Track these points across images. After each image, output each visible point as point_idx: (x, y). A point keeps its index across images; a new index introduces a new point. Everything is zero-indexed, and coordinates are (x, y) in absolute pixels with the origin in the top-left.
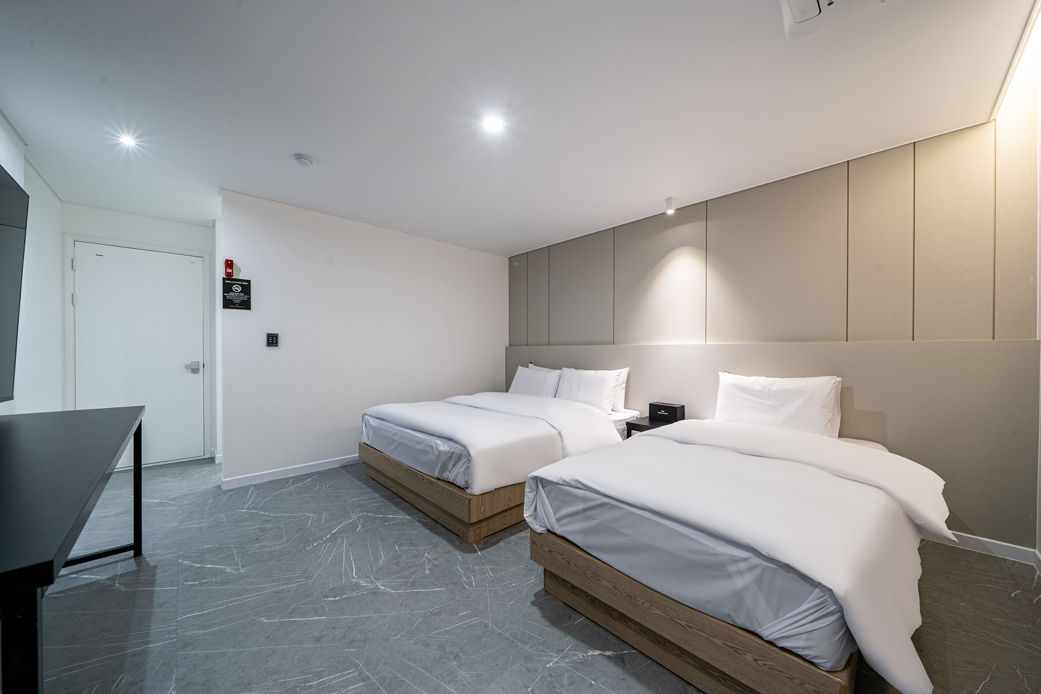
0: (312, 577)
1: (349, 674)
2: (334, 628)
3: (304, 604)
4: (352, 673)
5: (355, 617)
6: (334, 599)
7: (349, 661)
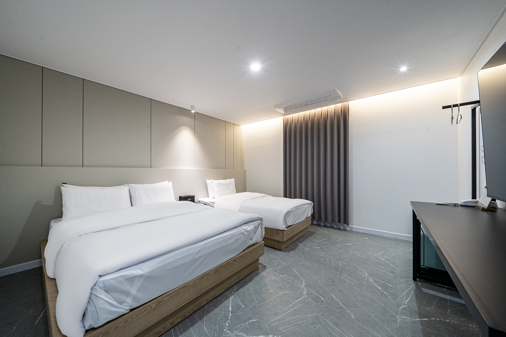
0: (316, 316)
1: (343, 278)
2: (333, 289)
3: (333, 307)
4: (341, 277)
5: (324, 286)
6: (321, 298)
7: (339, 280)
